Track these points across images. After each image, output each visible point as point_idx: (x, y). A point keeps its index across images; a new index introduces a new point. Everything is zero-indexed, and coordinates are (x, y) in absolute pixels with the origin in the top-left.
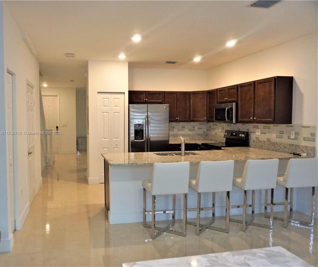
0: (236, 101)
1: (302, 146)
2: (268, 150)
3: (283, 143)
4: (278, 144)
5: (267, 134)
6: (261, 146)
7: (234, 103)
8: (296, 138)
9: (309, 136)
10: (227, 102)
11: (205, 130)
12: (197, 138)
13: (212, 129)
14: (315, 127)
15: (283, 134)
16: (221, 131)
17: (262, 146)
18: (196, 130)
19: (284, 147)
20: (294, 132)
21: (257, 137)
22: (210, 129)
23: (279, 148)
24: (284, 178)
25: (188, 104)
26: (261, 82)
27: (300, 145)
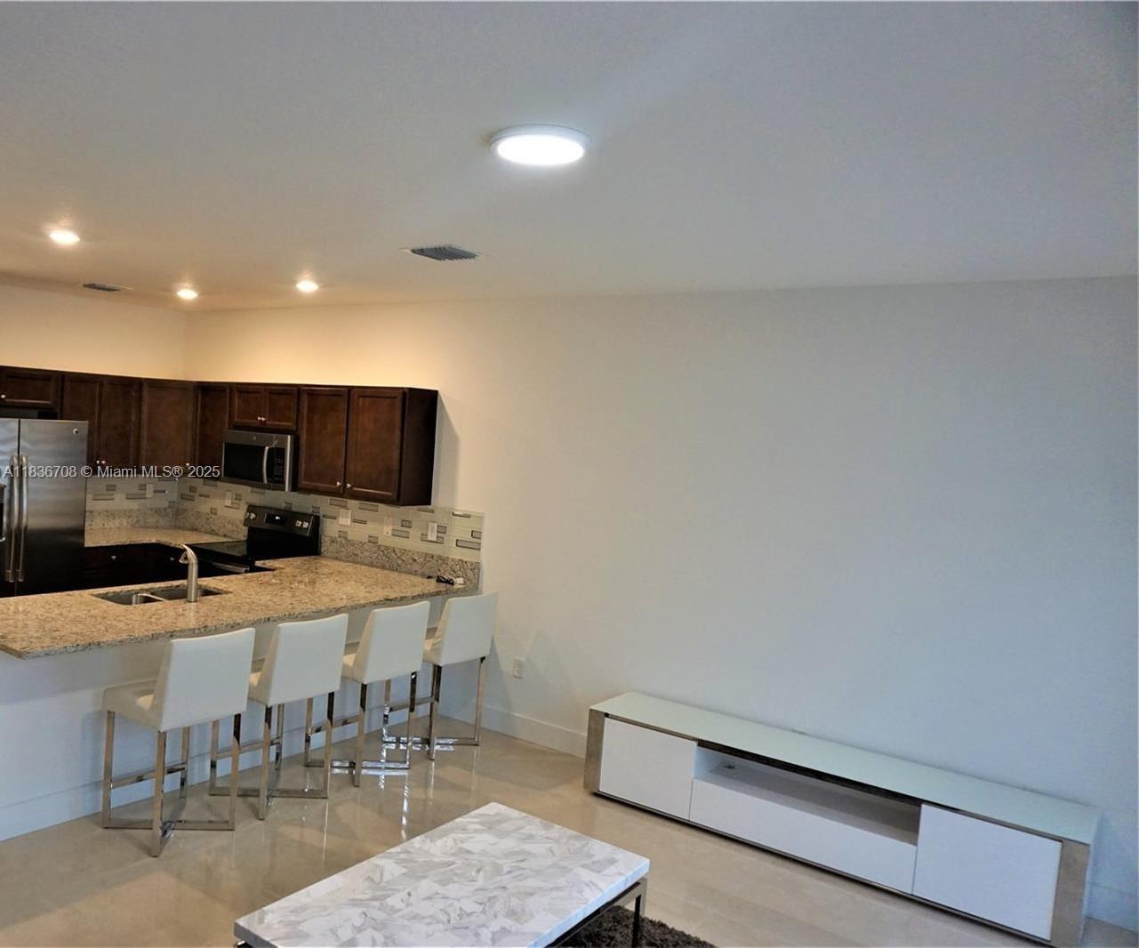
0: (293, 431)
1: (453, 560)
2: (371, 565)
3: (410, 551)
4: (397, 551)
5: (369, 525)
6: (352, 555)
7: (289, 437)
8: (440, 540)
9: (469, 537)
10: (262, 428)
11: (175, 497)
12: (151, 521)
13: (201, 495)
14: (480, 518)
15: (410, 527)
16: (229, 505)
17: (356, 555)
18: (147, 496)
19: (411, 561)
20: (436, 525)
21: (342, 529)
22: (193, 497)
23: (400, 562)
24: (434, 645)
25: (133, 418)
26: (368, 394)
27: (448, 558)
